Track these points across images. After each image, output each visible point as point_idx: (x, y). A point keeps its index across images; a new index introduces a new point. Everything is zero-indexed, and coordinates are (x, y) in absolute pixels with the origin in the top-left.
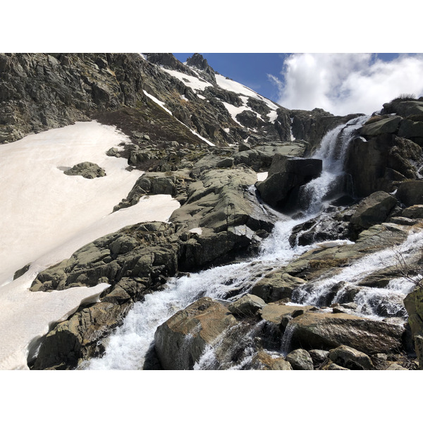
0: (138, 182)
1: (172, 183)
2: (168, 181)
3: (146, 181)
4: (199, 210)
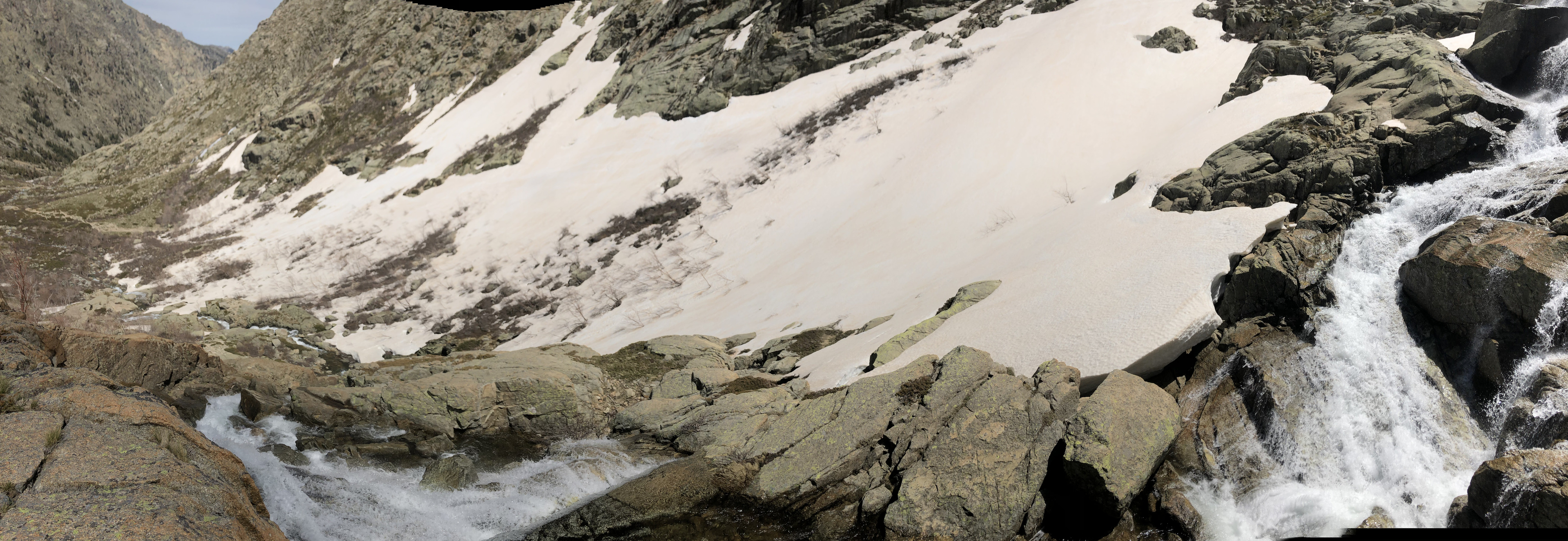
0: (1251, 57)
1: (1305, 56)
2: (1301, 54)
3: (1268, 54)
4: (1379, 95)
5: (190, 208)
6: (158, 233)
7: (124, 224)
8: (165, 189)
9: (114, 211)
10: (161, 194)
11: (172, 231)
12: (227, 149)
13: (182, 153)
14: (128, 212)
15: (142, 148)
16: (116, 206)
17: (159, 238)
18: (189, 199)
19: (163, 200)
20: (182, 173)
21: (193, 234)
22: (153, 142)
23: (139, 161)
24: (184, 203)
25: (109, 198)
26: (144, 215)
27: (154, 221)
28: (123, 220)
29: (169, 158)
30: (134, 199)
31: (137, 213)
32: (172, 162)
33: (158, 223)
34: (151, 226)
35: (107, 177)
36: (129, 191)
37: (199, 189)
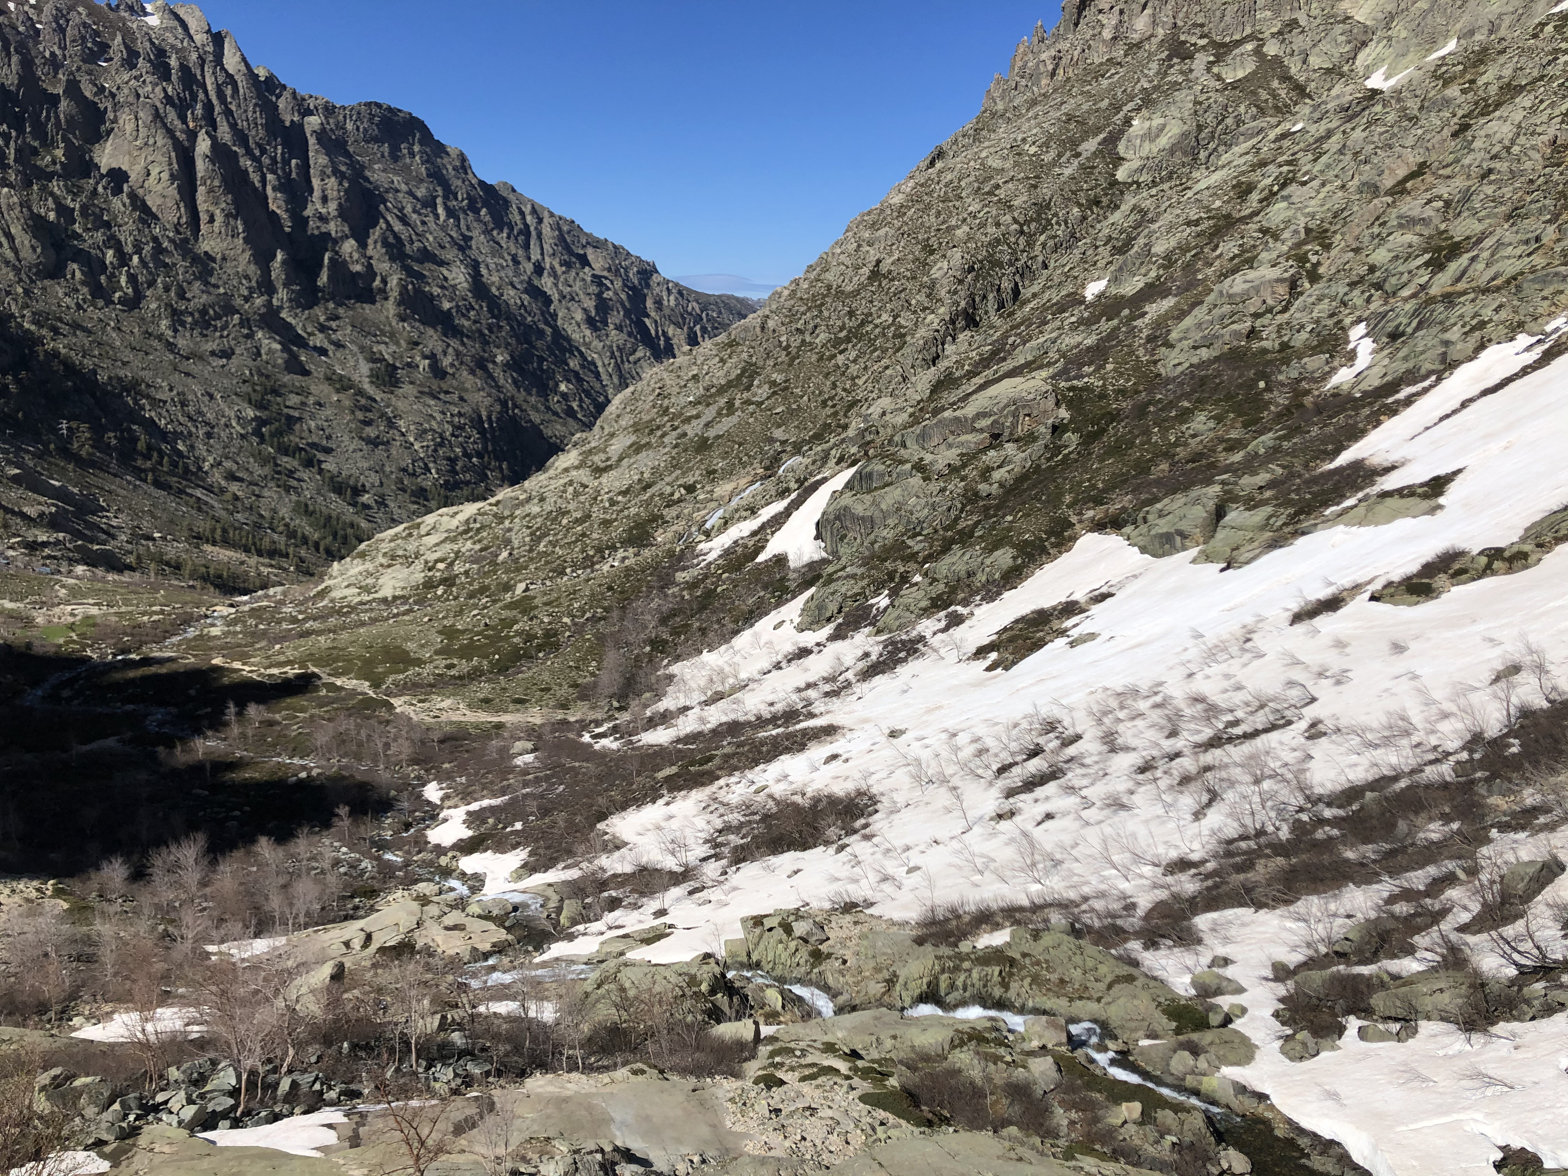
5: (678, 658)
6: (584, 725)
7: (487, 701)
8: (606, 610)
9: (463, 666)
10: (595, 620)
11: (624, 717)
12: (779, 506)
13: (657, 520)
14: (502, 668)
15: (548, 507)
16: (466, 652)
17: (586, 738)
18: (675, 632)
19: (601, 638)
20: (655, 567)
21: (687, 725)
22: (576, 494)
23: (540, 539)
24: (659, 646)
25: (450, 633)
26: (546, 676)
27: (573, 693)
28: (484, 689)
29: (618, 531)
30: (518, 633)
31: (527, 672)
32: (627, 543)
33: (583, 697)
34: (564, 706)
35: (449, 581)
36: (505, 614)
37: (702, 608)
